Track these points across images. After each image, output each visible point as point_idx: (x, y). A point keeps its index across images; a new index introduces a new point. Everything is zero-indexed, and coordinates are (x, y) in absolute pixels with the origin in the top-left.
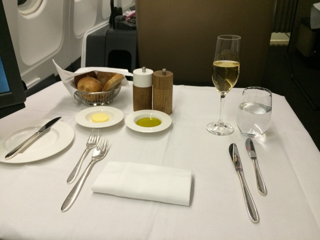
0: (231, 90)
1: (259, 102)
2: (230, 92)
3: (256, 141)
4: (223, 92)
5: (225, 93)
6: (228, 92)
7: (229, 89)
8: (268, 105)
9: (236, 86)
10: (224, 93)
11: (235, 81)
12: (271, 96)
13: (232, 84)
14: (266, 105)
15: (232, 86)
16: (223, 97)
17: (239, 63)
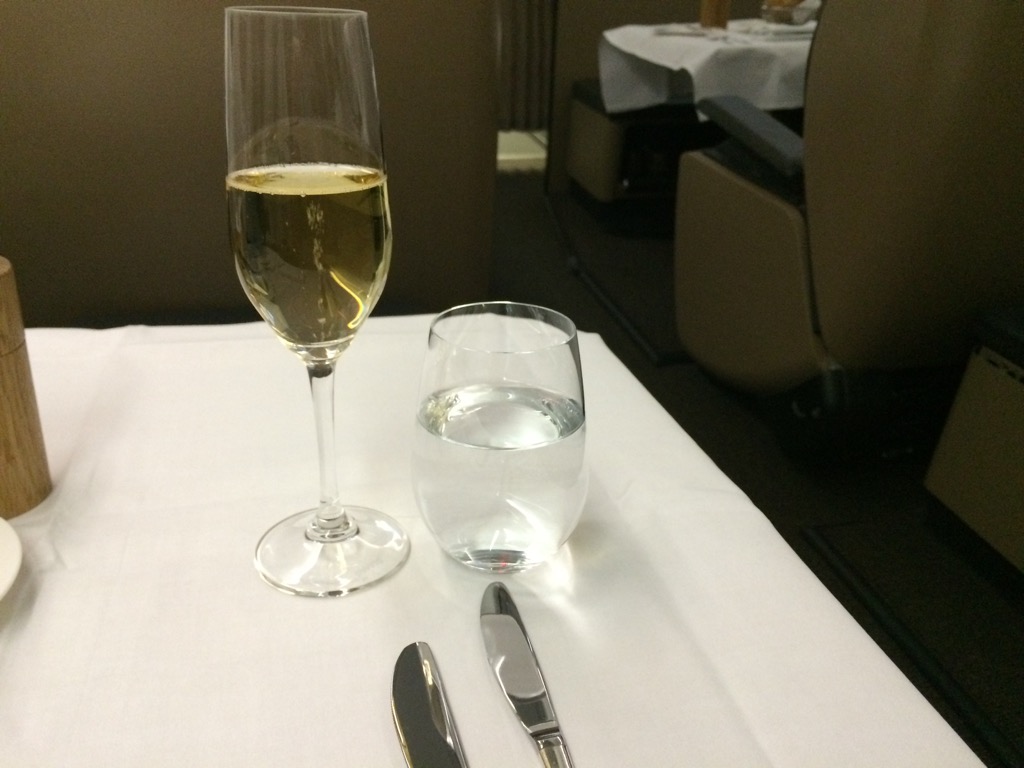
0: (360, 331)
1: (517, 382)
2: (355, 341)
3: (532, 595)
4: (315, 345)
5: (330, 354)
6: (344, 346)
7: (351, 325)
8: (566, 390)
9: (385, 308)
10: (321, 352)
11: (373, 277)
12: (573, 345)
13: (364, 296)
14: (554, 392)
15: (365, 306)
16: (320, 371)
17: (380, 172)
